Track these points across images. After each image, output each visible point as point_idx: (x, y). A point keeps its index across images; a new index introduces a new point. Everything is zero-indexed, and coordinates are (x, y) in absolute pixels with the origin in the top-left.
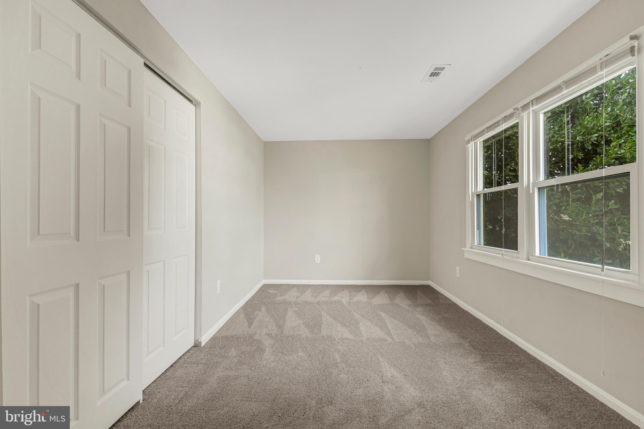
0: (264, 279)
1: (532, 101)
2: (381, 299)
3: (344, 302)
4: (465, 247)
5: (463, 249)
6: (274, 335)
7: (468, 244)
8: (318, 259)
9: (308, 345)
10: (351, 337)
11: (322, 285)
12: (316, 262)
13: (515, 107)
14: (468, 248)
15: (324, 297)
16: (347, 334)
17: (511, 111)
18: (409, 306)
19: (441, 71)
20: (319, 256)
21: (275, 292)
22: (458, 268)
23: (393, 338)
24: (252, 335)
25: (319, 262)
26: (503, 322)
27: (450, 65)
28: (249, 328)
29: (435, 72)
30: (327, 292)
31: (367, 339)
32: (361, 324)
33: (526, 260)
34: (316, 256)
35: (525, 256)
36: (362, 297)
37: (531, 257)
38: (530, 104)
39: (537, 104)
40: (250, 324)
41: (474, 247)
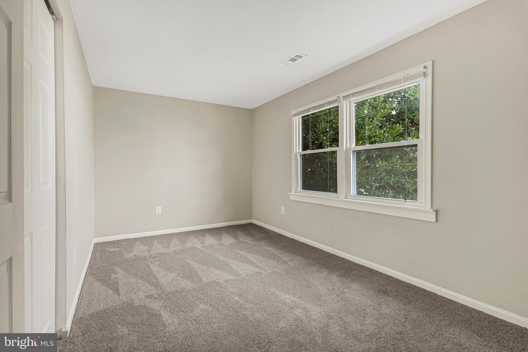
0: (95, 238)
1: (353, 94)
2: (227, 240)
3: (199, 248)
4: (291, 192)
5: (289, 193)
6: (156, 296)
7: (293, 190)
8: (159, 210)
9: (201, 296)
10: (232, 277)
11: (164, 235)
12: (157, 213)
13: (338, 95)
14: (293, 192)
15: (175, 245)
16: (227, 276)
17: (335, 98)
18: (253, 241)
19: (298, 59)
20: (160, 207)
21: (117, 249)
22: (283, 208)
23: (265, 270)
24: (129, 302)
25: (160, 213)
26: (328, 242)
27: (306, 56)
28: (119, 295)
29: (295, 58)
30: (175, 241)
31: (247, 275)
32: (230, 264)
33: (345, 198)
34: (157, 208)
35: (344, 196)
36: (210, 240)
37: (348, 197)
38: (352, 95)
39: (356, 97)
40: (117, 291)
41: (297, 191)
